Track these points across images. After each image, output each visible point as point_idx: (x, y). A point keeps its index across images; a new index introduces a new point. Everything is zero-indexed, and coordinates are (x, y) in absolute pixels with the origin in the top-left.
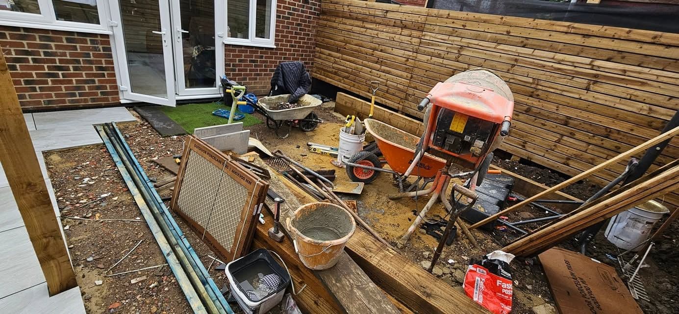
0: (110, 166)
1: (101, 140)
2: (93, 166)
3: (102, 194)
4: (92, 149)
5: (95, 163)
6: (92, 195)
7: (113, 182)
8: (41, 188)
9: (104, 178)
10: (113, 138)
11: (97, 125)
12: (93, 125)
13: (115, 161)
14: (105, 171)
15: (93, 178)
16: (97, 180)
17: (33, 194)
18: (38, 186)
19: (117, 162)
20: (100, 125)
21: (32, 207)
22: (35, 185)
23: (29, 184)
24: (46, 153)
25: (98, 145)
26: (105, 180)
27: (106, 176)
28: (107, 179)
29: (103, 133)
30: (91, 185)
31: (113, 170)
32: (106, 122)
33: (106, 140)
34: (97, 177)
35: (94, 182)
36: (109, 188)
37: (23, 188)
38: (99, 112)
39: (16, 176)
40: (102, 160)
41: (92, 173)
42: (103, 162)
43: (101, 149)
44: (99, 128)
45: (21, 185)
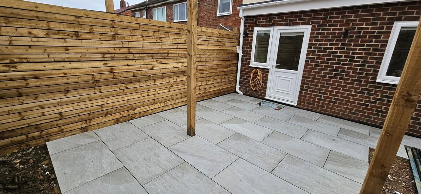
0: (409, 177)
1: (408, 157)
2: (396, 170)
3: (396, 191)
4: (399, 159)
5: (398, 169)
6: (390, 187)
7: (407, 188)
8: (387, 170)
9: (401, 181)
10: (418, 160)
11: (408, 146)
12: (404, 145)
13: (414, 175)
14: (403, 177)
15: (394, 177)
16: (395, 180)
17: (380, 171)
18: (386, 168)
19: (416, 177)
20: (410, 147)
21: (376, 176)
22: (385, 167)
23: (383, 165)
24: (371, 149)
25: (403, 159)
26: (401, 184)
27: (403, 181)
28: (403, 183)
29: (410, 153)
30: (390, 181)
31: (409, 180)
32: (416, 147)
33: (411, 159)
34: (396, 178)
35: (393, 180)
36: (403, 190)
37: (379, 165)
38: (411, 139)
39: (380, 158)
40: (404, 170)
41: (394, 174)
42: (403, 171)
43: (405, 162)
44: (408, 149)
45: (379, 163)
